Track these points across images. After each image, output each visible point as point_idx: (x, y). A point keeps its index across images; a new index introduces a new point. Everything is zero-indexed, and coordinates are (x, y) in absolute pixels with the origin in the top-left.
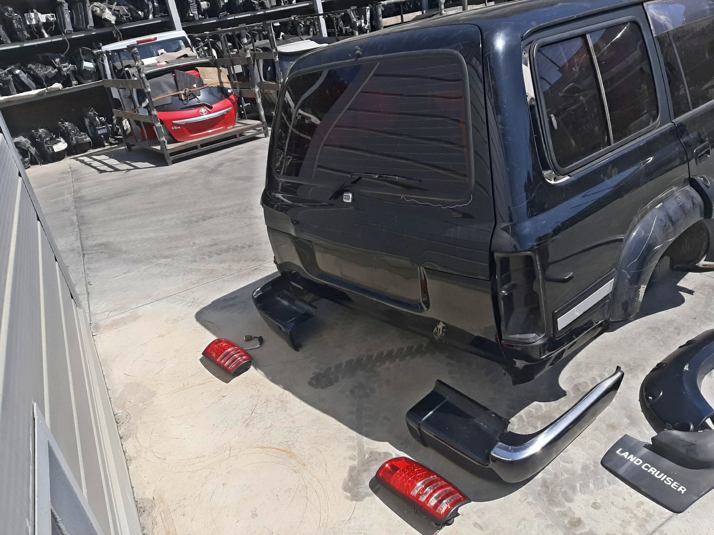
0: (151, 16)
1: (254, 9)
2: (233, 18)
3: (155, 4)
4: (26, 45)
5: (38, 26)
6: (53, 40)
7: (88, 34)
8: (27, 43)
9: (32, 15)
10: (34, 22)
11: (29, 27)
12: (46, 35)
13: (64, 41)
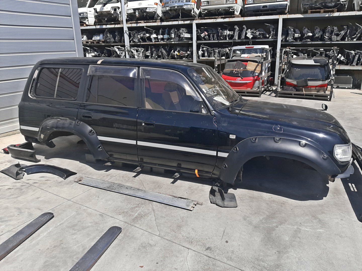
0: (270, 37)
1: (324, 40)
2: (311, 43)
3: (274, 32)
4: (220, 41)
5: (226, 36)
6: (229, 41)
7: (242, 41)
8: (221, 41)
9: (226, 31)
10: (225, 34)
11: (223, 36)
12: (227, 39)
13: (232, 42)
